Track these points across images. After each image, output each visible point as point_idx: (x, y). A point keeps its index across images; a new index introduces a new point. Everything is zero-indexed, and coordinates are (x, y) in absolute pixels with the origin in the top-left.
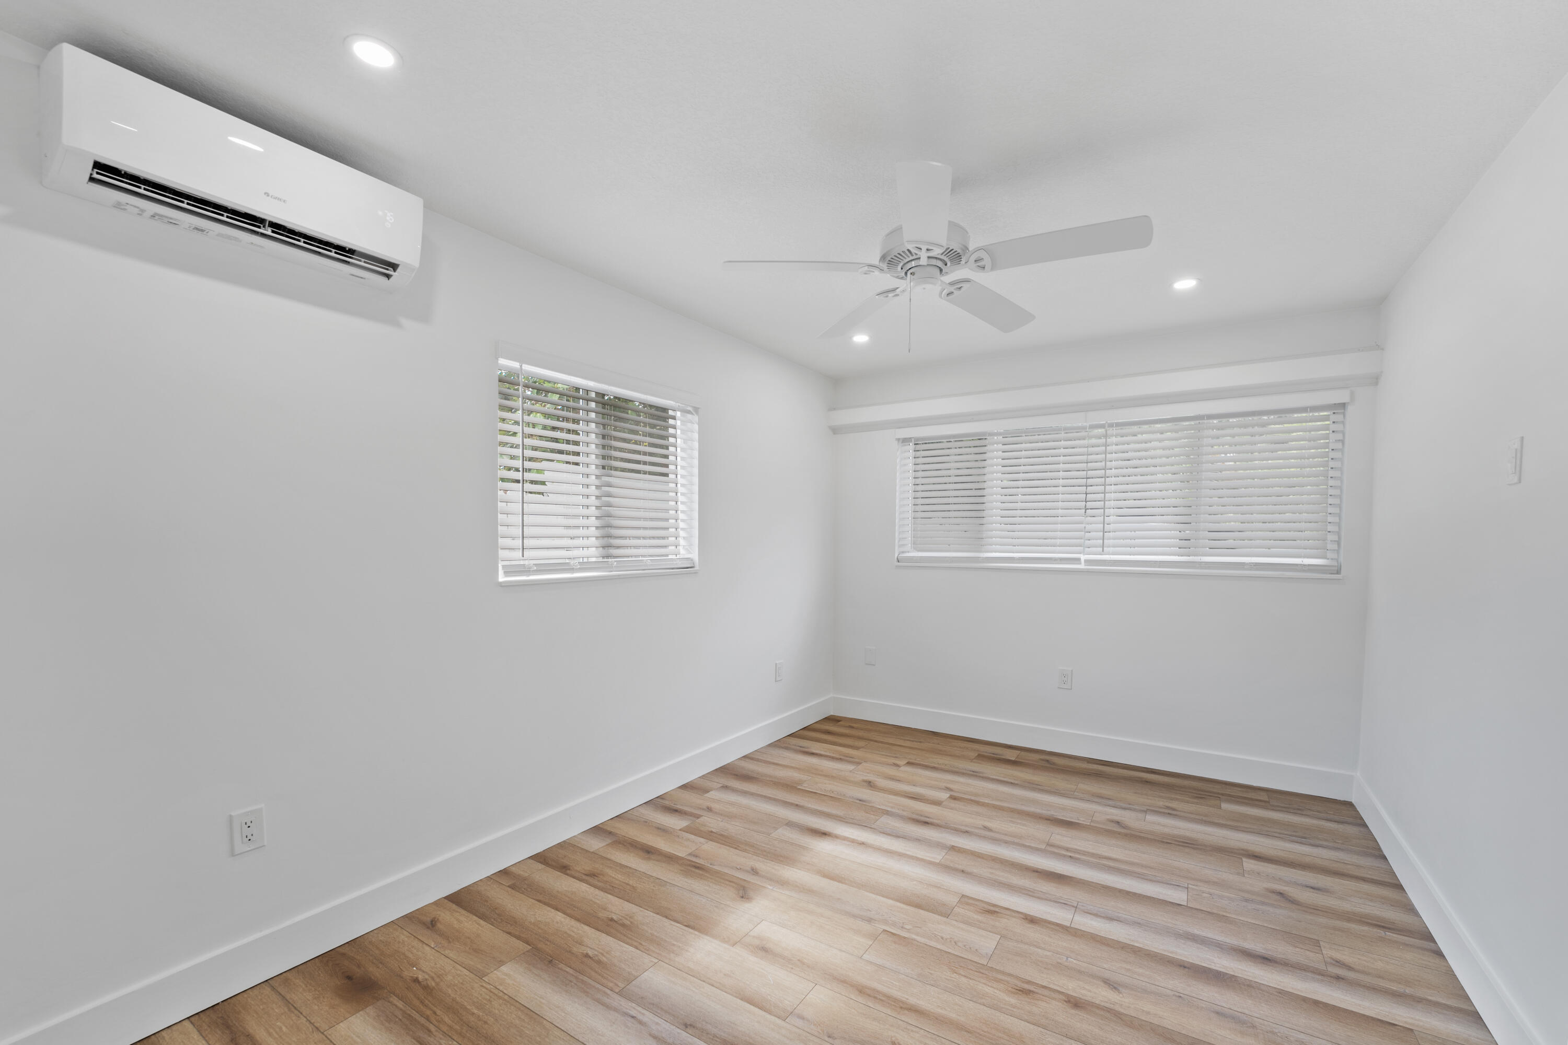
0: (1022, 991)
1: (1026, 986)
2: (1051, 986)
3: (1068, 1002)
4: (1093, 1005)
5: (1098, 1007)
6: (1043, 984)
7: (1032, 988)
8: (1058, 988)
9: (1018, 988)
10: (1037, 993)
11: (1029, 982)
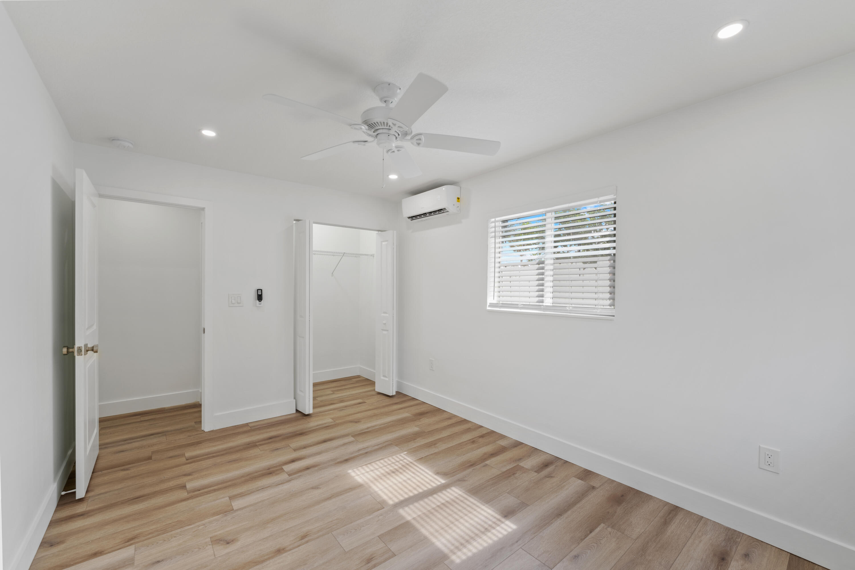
0: (305, 536)
1: (306, 539)
2: (297, 549)
3: (283, 549)
4: (272, 557)
5: (269, 559)
6: (301, 547)
7: (303, 541)
8: (293, 551)
9: (308, 536)
10: (299, 541)
11: (307, 542)
